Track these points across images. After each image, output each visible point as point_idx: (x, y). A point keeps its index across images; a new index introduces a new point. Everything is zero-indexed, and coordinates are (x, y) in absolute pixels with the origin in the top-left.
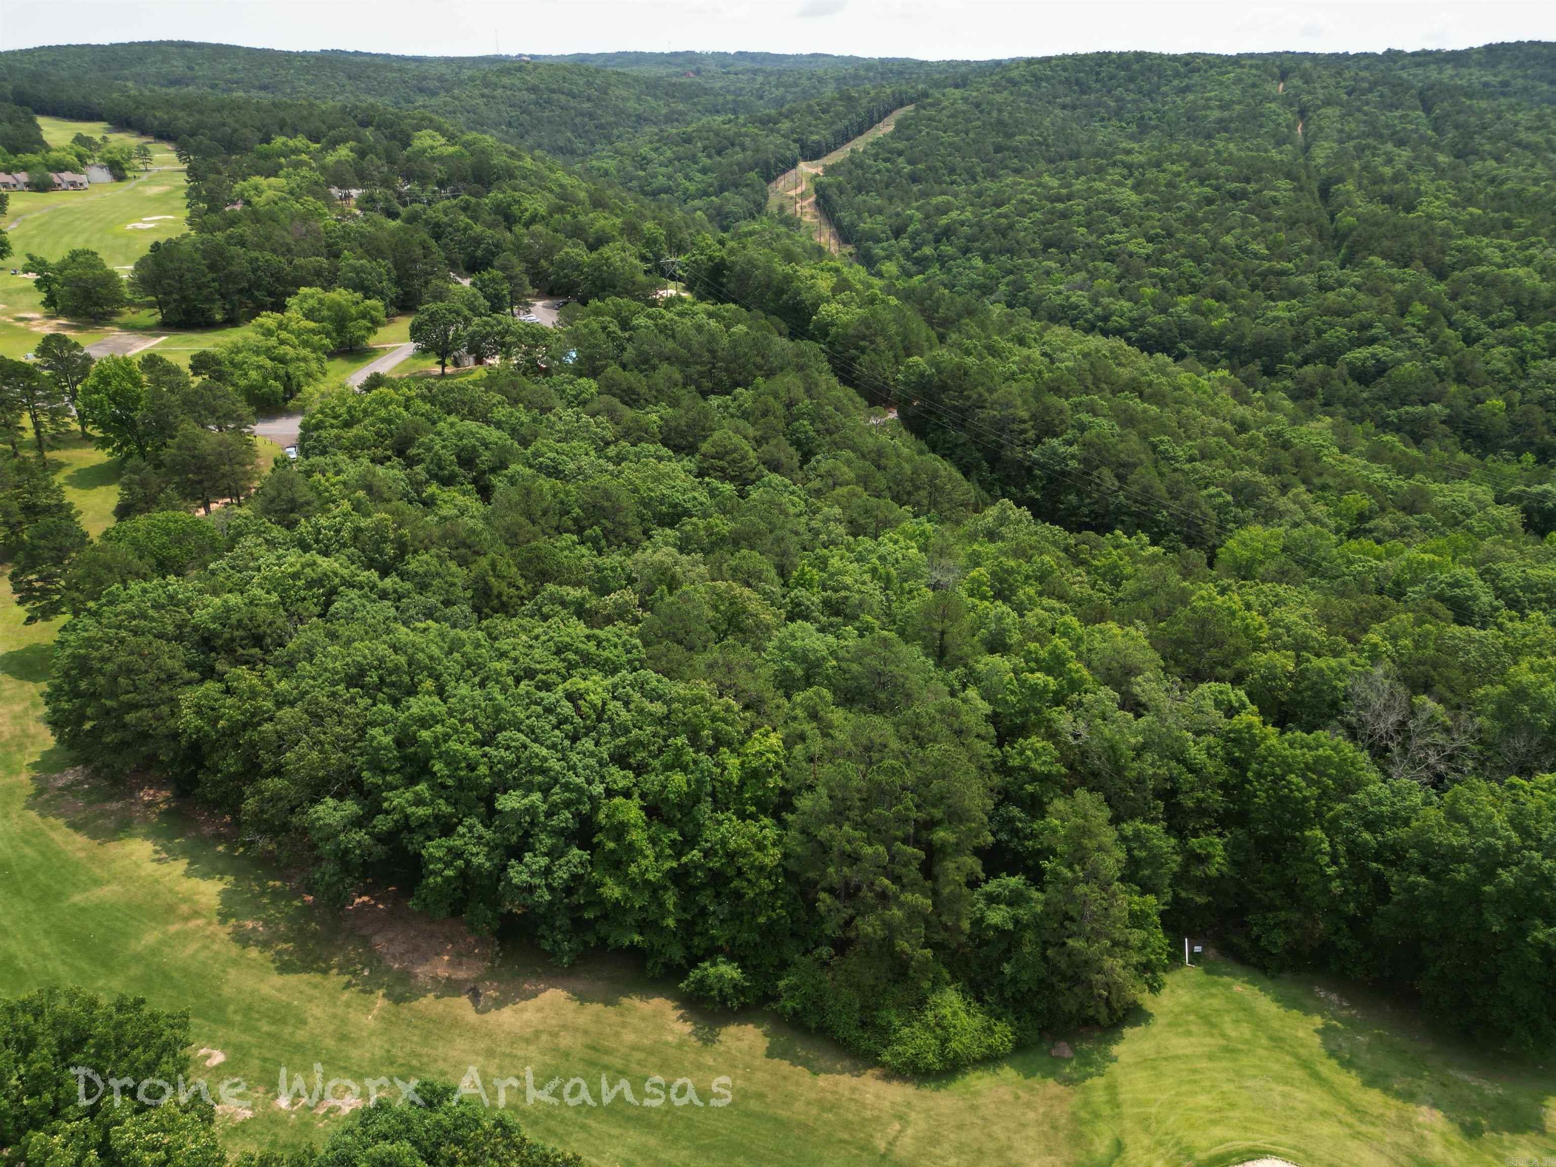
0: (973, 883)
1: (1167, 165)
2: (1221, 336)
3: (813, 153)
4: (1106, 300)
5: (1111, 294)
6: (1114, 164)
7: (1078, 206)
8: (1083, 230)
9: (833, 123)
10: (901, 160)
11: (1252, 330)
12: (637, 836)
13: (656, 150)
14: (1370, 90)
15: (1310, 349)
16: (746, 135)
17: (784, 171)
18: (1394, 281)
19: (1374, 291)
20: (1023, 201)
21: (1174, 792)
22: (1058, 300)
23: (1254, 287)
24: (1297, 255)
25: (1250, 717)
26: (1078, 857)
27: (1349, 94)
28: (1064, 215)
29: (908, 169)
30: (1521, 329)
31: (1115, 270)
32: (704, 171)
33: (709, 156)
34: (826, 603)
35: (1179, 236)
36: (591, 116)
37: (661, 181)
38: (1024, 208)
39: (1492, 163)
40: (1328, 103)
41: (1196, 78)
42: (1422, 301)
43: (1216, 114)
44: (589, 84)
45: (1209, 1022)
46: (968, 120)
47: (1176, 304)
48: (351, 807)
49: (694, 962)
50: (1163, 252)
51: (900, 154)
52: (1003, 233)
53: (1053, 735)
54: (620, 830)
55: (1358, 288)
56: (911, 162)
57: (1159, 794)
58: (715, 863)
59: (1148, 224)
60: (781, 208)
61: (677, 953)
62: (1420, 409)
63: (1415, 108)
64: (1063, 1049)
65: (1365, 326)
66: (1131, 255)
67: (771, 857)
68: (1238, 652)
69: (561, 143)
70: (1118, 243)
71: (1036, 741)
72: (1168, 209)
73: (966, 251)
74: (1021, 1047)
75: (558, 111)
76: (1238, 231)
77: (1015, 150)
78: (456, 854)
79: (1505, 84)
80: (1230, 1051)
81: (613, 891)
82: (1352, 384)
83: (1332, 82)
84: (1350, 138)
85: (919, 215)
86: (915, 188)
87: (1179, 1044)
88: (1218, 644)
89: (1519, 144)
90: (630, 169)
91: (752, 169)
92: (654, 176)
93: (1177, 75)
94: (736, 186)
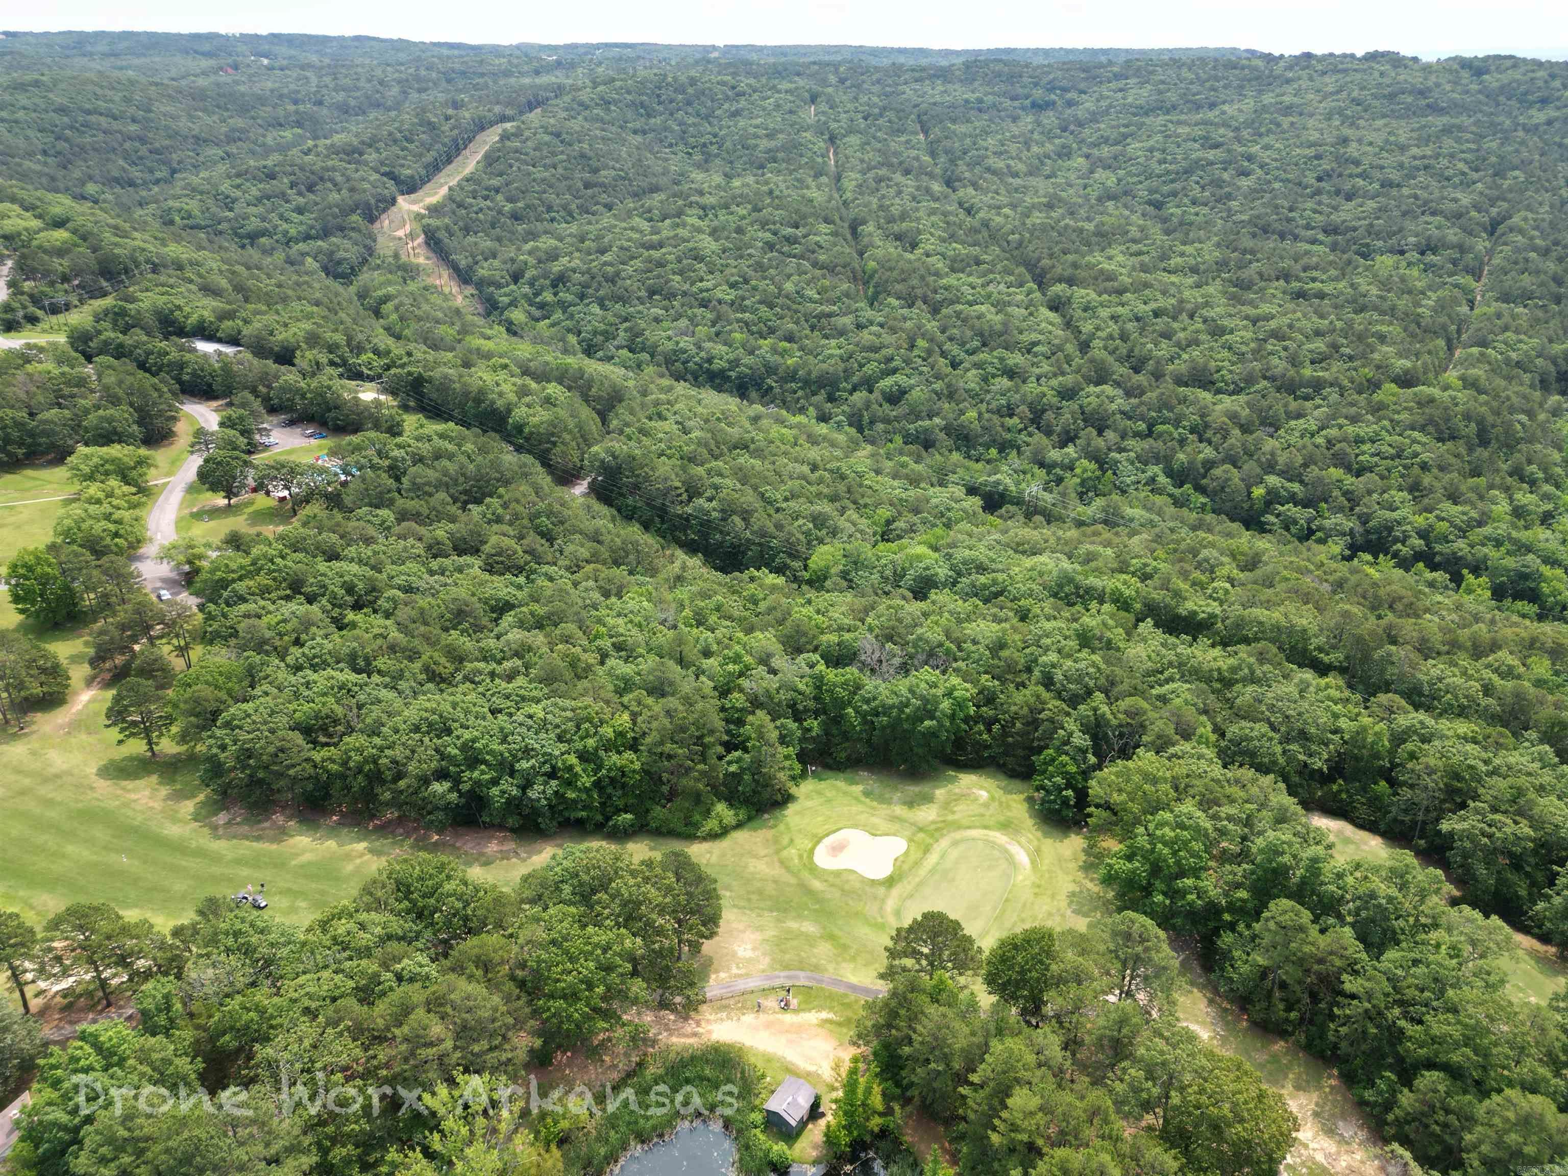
0: (720, 758)
1: (734, 208)
2: (795, 372)
3: (410, 187)
4: (707, 345)
5: (710, 340)
6: (690, 205)
7: (668, 253)
8: (678, 278)
9: (421, 155)
10: (499, 197)
11: (817, 367)
12: (578, 769)
13: (238, 187)
14: (881, 115)
15: (855, 379)
16: (333, 169)
17: (385, 210)
18: (905, 319)
19: (893, 330)
20: (621, 248)
21: (795, 704)
22: (670, 345)
23: (813, 328)
24: (839, 298)
25: (821, 667)
26: (761, 736)
27: (865, 118)
28: (661, 264)
29: (508, 207)
30: (982, 356)
31: (710, 316)
32: (300, 211)
33: (300, 194)
34: (613, 644)
35: (753, 282)
36: (142, 140)
37: (254, 224)
38: (624, 255)
39: (971, 191)
40: (850, 131)
41: (743, 103)
42: (923, 336)
43: (764, 144)
44: (127, 100)
45: (819, 793)
46: (554, 154)
47: (760, 348)
48: (447, 785)
49: (608, 819)
50: (743, 299)
51: (497, 191)
52: (612, 280)
53: (741, 690)
54: (570, 768)
55: (881, 325)
56: (510, 200)
57: (788, 706)
58: (613, 774)
59: (728, 271)
60: (396, 256)
61: (599, 818)
62: (927, 423)
63: (915, 133)
64: (766, 816)
65: (890, 359)
66: (720, 302)
67: (637, 766)
68: (814, 637)
69: (116, 173)
70: (708, 290)
71: (736, 695)
72: (741, 257)
73: (582, 297)
74: (750, 819)
75: (101, 137)
76: (795, 278)
77: (602, 185)
78: (503, 792)
79: (980, 101)
80: (829, 801)
81: (571, 795)
82: (886, 406)
83: (850, 106)
84: (870, 169)
85: (532, 261)
86: (521, 228)
87: (809, 804)
88: (805, 634)
89: (988, 169)
90: (214, 209)
91: (353, 211)
92: (246, 217)
93: (727, 98)
94: (342, 229)
